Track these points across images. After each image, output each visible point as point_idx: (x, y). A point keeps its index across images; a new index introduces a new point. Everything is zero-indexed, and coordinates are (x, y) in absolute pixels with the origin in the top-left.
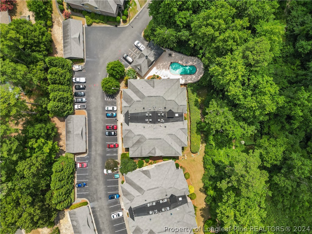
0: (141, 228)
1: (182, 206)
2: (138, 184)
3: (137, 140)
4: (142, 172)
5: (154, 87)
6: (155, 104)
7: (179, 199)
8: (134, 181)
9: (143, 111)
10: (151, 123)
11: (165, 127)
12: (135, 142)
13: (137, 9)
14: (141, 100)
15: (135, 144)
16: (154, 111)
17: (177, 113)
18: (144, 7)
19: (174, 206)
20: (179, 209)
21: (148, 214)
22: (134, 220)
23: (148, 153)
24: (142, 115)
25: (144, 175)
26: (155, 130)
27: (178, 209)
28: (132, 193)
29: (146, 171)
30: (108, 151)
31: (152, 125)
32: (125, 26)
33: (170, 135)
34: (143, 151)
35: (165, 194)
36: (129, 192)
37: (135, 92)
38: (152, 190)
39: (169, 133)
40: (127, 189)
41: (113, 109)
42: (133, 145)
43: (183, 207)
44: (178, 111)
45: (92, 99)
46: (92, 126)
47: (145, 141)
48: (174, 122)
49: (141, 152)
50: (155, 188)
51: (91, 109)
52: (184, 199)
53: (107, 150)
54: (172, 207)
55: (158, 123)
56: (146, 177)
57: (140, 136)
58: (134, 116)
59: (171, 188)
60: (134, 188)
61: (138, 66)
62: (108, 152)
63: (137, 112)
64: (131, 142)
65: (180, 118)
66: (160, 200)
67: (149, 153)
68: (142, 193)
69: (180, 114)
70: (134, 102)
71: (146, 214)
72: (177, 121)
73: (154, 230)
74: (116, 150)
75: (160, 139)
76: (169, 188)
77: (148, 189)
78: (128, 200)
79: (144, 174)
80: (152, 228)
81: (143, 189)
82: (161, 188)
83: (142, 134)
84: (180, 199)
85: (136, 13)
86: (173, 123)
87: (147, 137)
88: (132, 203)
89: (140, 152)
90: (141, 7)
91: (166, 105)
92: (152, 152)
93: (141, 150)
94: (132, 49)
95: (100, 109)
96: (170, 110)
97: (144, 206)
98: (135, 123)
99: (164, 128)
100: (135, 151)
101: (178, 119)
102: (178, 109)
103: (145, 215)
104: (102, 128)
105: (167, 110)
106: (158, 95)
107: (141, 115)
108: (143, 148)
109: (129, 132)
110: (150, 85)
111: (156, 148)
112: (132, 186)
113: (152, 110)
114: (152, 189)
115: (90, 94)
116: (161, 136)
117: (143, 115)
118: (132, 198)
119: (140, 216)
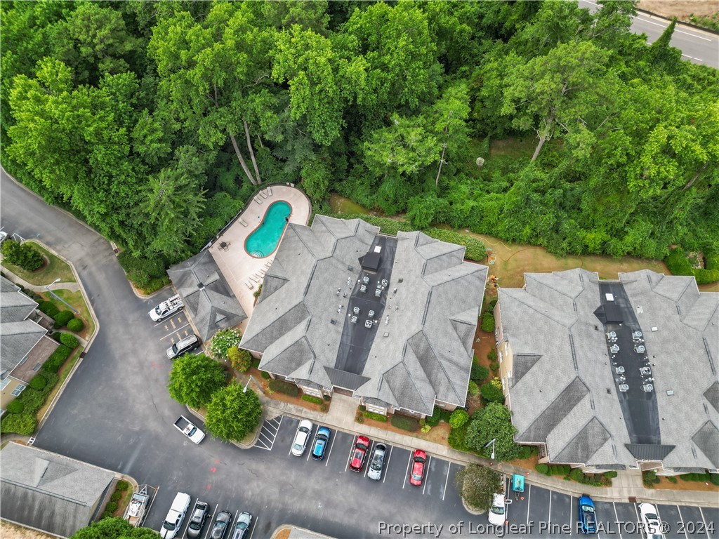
0: (699, 425)
1: (630, 299)
2: (552, 396)
3: (418, 364)
4: (517, 382)
5: (285, 280)
6: (331, 288)
7: (608, 299)
8: (544, 408)
9: (341, 329)
10: (381, 317)
11: (401, 281)
12: (420, 373)
13: (73, 291)
14: (308, 318)
15: (429, 375)
16: (350, 299)
17: (372, 247)
18: (77, 275)
19: (631, 320)
20: (641, 307)
21: (651, 395)
22: (672, 448)
23: (462, 349)
24: (350, 334)
25: (528, 377)
26: (402, 307)
27: (639, 311)
28: (582, 423)
29: (516, 365)
30: (432, 491)
31: (386, 313)
32: (96, 334)
33: (424, 270)
34: (455, 358)
35: (592, 329)
36: (576, 432)
37: (281, 334)
38: (577, 356)
39: (419, 272)
40: (567, 439)
41: (306, 432)
42: (431, 382)
43: (635, 295)
44: (367, 244)
45: (250, 493)
46: (337, 520)
47: (427, 339)
48: (393, 259)
49: (456, 364)
50: (572, 345)
51: (280, 506)
52: (611, 290)
53: (429, 493)
54: (633, 325)
55: (386, 299)
56: (535, 368)
57: (410, 350)
58: (346, 356)
59: (575, 305)
60: (565, 415)
61: (215, 318)
62: (436, 491)
63: (338, 346)
64: (418, 384)
65: (387, 244)
66: (609, 350)
67: (464, 344)
68: (585, 389)
69: (377, 242)
70: (306, 339)
71: (651, 404)
72: (393, 253)
73: (706, 385)
74: (434, 464)
75: (430, 294)
76: (576, 310)
77: (573, 366)
78: (602, 445)
79: (523, 374)
80: (698, 392)
81: (570, 381)
82: (573, 329)
83: (405, 342)
84: (610, 297)
85: (81, 297)
86: (395, 261)
87: (415, 328)
88: (613, 433)
89: (454, 368)
90: (75, 281)
91: (343, 263)
92: (462, 335)
93: (450, 361)
94: (164, 333)
95: (293, 475)
96: (360, 260)
97: (625, 404)
98: (366, 360)
99: (404, 283)
100: (449, 381)
101: (388, 249)
102: (362, 241)
103: (655, 409)
104: (352, 488)
105: (358, 267)
106: (309, 271)
107: (350, 338)
108: (447, 354)
109: (388, 382)
110: (276, 289)
111: (453, 318)
112: (559, 420)
113: (346, 302)
114: (574, 354)
115: (234, 495)
116: (424, 291)
117: (350, 332)
118: (597, 429)
119: (658, 424)
